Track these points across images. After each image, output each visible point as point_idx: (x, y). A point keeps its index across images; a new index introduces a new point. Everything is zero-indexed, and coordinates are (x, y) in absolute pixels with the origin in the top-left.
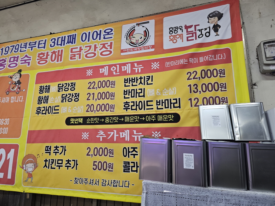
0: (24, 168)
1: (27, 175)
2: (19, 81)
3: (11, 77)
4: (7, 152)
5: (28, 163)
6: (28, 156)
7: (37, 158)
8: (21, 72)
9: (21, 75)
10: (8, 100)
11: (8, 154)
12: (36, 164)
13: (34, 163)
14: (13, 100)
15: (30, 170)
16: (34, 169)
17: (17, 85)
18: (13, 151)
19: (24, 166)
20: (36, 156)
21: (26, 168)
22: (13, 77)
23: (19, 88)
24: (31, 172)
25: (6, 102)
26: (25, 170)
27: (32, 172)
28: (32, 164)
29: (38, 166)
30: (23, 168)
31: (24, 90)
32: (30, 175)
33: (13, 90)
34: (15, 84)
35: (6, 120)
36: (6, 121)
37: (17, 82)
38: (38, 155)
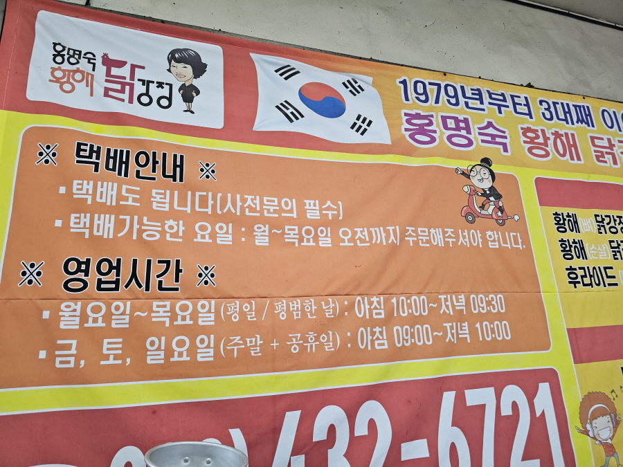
0: (591, 434)
1: (602, 449)
2: (492, 189)
3: (466, 175)
4: (531, 396)
5: (594, 417)
6: (590, 399)
7: (612, 400)
8: (490, 166)
9: (492, 173)
10: (480, 240)
11: (535, 401)
12: (615, 416)
13: (610, 414)
14: (494, 241)
15: (605, 434)
16: (615, 431)
17: (492, 199)
18: (544, 389)
19: (588, 427)
20: (610, 396)
21: (596, 432)
22: (472, 174)
23: (501, 209)
24: (609, 441)
25: (475, 245)
26: (595, 438)
27: (611, 439)
28: (607, 418)
29: (620, 421)
30: (586, 432)
31: (516, 218)
32: (610, 449)
33: (483, 212)
34: (483, 195)
35: (492, 298)
36: (494, 303)
37: (488, 192)
38: (612, 392)
